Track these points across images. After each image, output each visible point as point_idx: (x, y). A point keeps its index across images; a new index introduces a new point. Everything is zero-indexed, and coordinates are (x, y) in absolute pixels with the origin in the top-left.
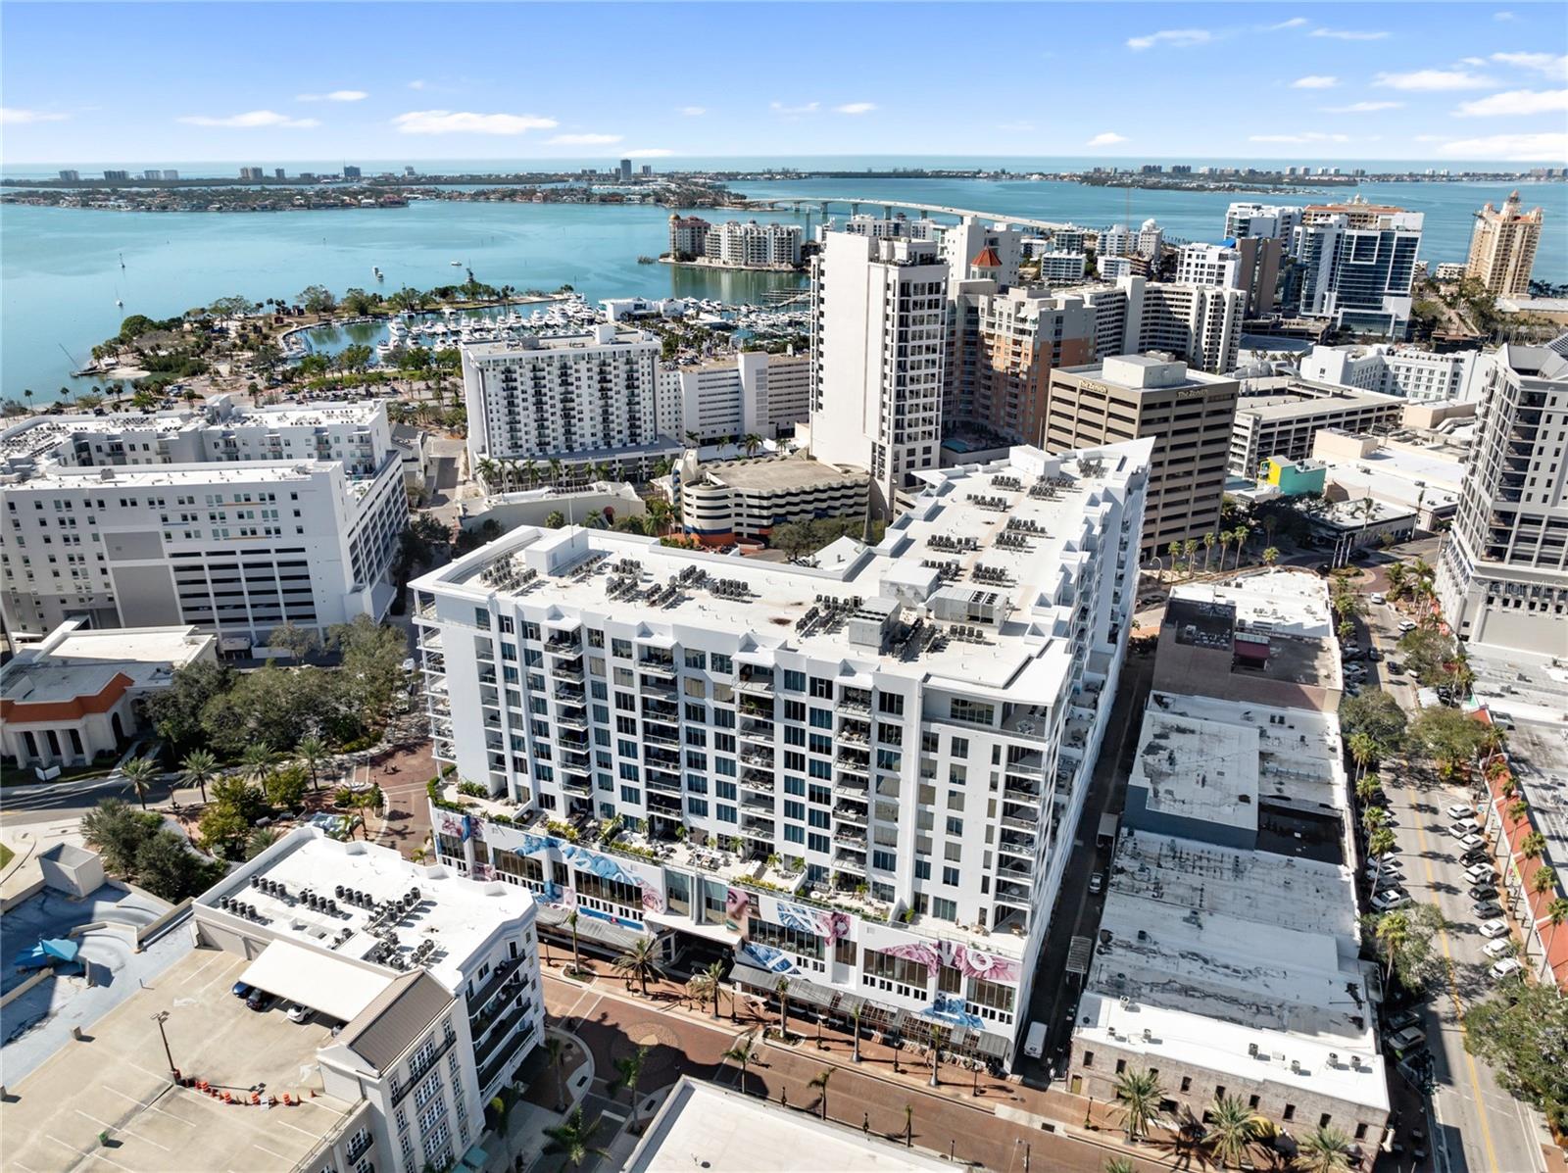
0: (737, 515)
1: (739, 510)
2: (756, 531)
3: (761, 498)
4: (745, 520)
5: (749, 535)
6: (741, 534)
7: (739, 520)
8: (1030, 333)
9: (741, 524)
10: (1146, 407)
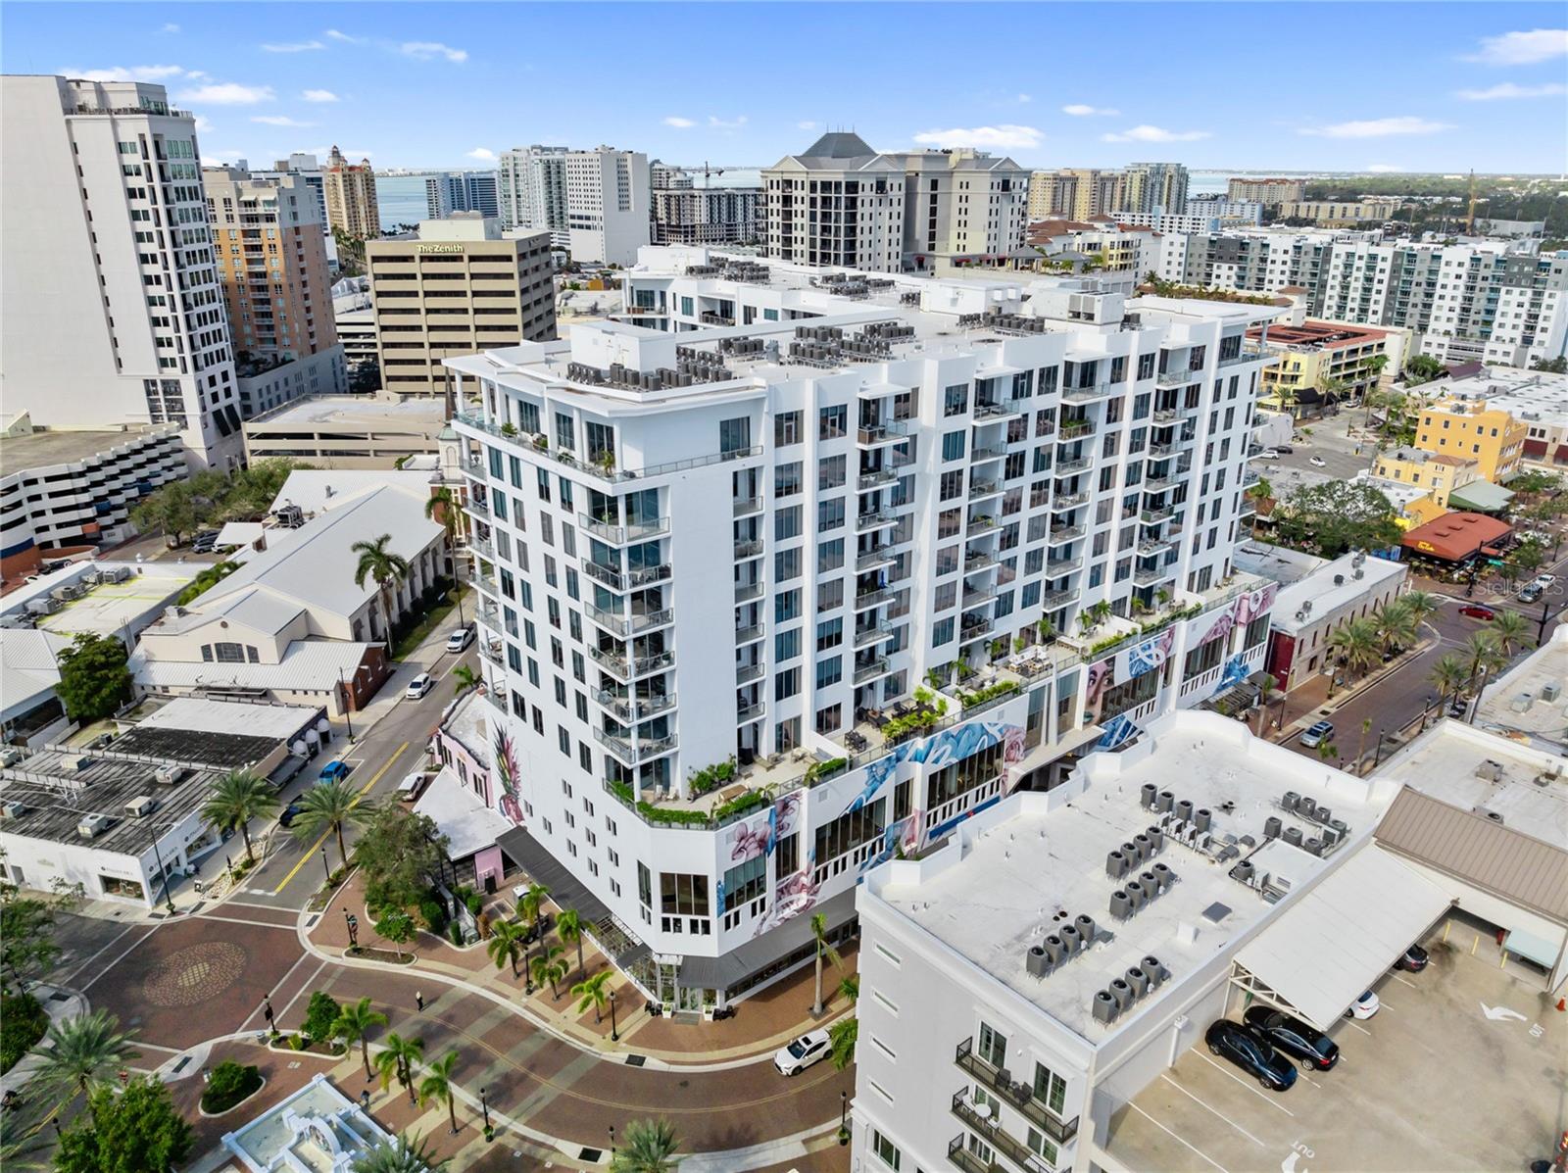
0: (36, 514)
1: (37, 506)
2: (76, 531)
3: (69, 476)
4: (50, 519)
5: (65, 542)
6: (49, 544)
7: (41, 521)
8: (270, 218)
9: (45, 529)
10: (522, 256)
